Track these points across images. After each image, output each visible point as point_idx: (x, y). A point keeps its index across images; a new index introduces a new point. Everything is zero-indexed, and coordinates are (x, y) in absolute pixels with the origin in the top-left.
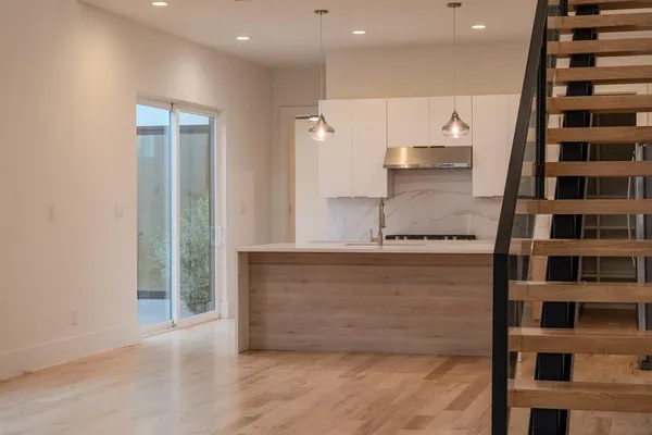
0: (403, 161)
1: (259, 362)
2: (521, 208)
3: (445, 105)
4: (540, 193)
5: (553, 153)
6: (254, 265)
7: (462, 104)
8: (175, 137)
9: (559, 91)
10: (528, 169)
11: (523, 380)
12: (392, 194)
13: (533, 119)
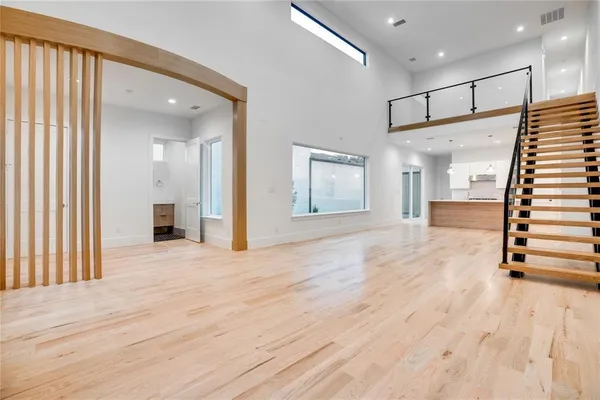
0: (474, 179)
1: (434, 228)
2: (512, 186)
3: (487, 164)
4: (518, 182)
5: (523, 172)
6: (433, 205)
7: (492, 163)
8: (411, 175)
9: (525, 156)
10: (514, 176)
11: (513, 228)
12: (471, 188)
13: (516, 163)
